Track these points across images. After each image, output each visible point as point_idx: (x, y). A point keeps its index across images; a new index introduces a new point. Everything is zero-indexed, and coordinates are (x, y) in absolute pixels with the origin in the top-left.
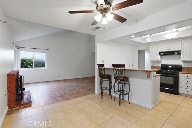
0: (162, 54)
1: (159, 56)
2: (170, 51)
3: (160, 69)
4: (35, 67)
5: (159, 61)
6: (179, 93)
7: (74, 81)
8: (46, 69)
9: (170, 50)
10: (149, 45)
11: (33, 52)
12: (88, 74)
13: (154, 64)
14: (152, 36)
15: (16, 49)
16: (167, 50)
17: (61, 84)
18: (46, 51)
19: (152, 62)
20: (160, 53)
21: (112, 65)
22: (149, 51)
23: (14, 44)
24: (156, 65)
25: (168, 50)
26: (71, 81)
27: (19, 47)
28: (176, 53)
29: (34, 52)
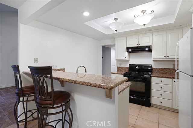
0: (130, 50)
1: (127, 53)
2: (140, 47)
3: (127, 71)
5: (127, 60)
6: (151, 104)
9: (140, 45)
10: (115, 39)
13: (120, 64)
14: (117, 21)
16: (136, 46)
19: (119, 61)
20: (128, 48)
21: (29, 67)
22: (114, 48)
24: (123, 66)
25: (138, 46)
28: (147, 49)
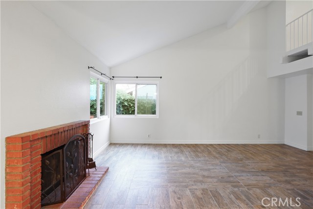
4: (138, 113)
7: (219, 153)
8: (158, 117)
11: (135, 85)
12: (259, 137)
15: (110, 81)
17: (183, 159)
18: (158, 81)
23: (89, 68)
26: (209, 152)
27: (113, 77)
29: (137, 84)
